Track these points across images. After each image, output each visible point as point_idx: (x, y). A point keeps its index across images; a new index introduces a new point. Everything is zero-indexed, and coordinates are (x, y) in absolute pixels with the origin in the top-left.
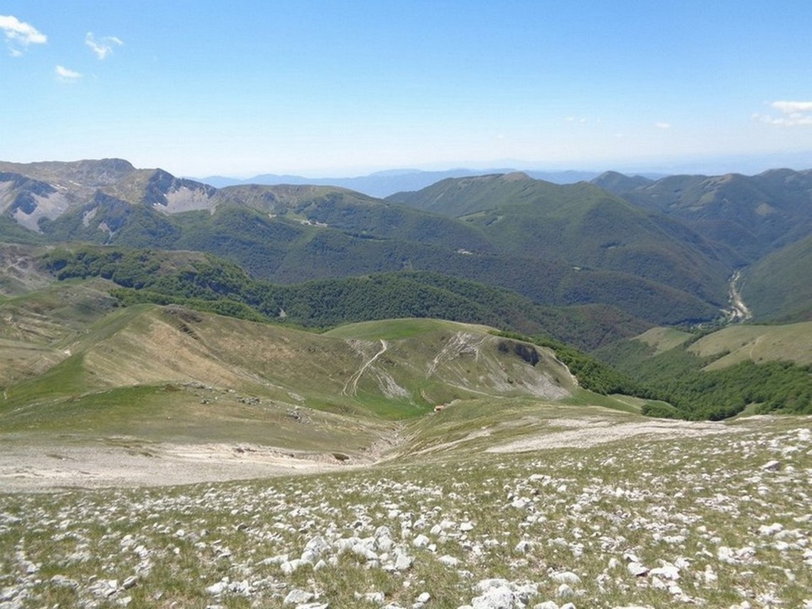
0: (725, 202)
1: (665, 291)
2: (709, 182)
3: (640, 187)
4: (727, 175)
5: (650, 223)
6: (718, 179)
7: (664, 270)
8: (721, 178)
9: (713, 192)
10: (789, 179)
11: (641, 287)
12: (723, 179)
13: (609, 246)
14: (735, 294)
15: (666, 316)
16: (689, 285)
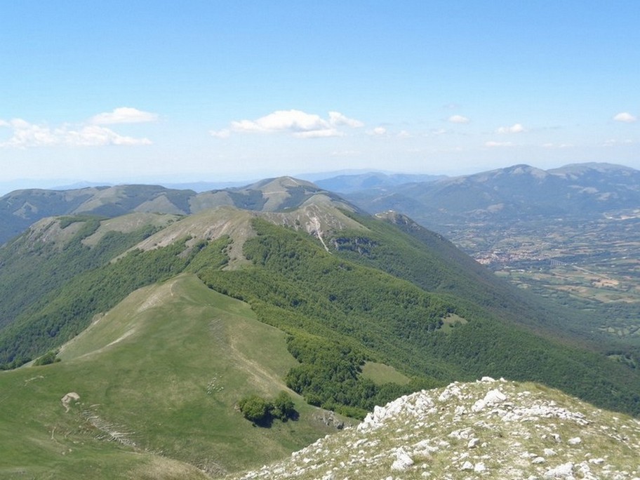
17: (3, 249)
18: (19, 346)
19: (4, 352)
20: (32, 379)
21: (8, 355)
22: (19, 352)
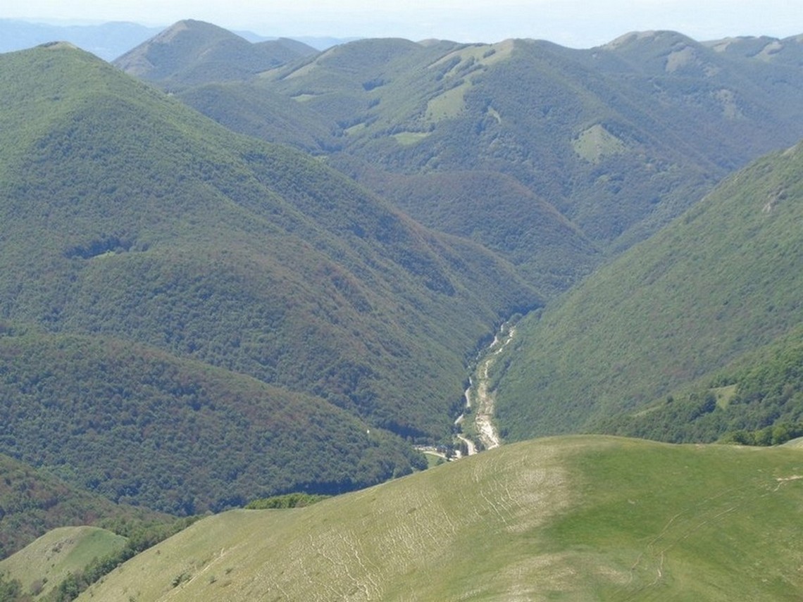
0: (492, 119)
1: (238, 398)
2: (456, 61)
3: (274, 72)
4: (505, 42)
5: (242, 178)
6: (479, 53)
7: (256, 325)
8: (488, 50)
9: (461, 89)
10: (677, 59)
11: (162, 386)
12: (493, 52)
13: (97, 249)
14: (483, 395)
15: (234, 477)
16: (332, 373)
17: (787, 158)
18: (790, 396)
19: (756, 402)
20: (795, 477)
21: (764, 413)
22: (789, 410)
